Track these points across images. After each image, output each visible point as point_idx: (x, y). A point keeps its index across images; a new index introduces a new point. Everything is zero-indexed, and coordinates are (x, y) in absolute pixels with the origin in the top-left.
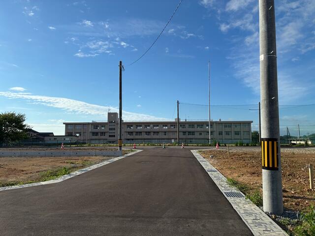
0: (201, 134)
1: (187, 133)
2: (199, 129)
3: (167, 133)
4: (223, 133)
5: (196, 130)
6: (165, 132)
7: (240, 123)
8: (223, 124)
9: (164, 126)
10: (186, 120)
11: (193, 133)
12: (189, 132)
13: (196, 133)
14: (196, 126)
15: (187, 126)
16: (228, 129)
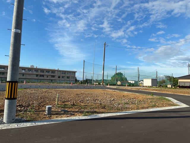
0: (48, 77)
1: (39, 76)
2: (47, 73)
3: (24, 75)
4: (61, 77)
5: (45, 74)
6: (23, 74)
7: (70, 72)
8: (61, 72)
9: (23, 70)
10: (36, 67)
11: (43, 76)
12: (41, 76)
13: (44, 76)
14: (45, 71)
15: (39, 71)
16: (63, 75)
